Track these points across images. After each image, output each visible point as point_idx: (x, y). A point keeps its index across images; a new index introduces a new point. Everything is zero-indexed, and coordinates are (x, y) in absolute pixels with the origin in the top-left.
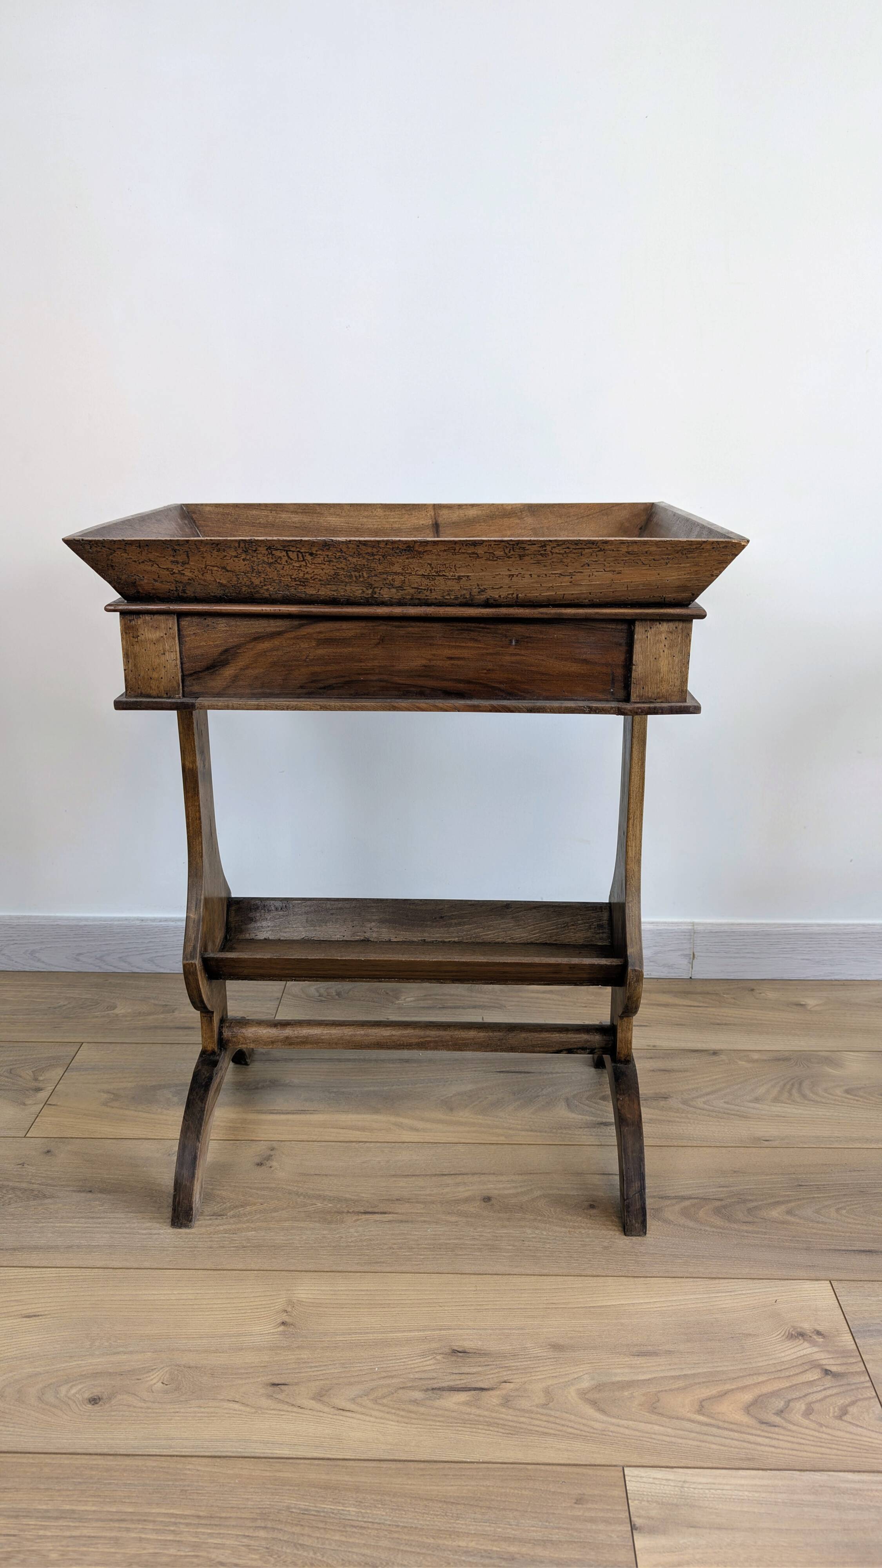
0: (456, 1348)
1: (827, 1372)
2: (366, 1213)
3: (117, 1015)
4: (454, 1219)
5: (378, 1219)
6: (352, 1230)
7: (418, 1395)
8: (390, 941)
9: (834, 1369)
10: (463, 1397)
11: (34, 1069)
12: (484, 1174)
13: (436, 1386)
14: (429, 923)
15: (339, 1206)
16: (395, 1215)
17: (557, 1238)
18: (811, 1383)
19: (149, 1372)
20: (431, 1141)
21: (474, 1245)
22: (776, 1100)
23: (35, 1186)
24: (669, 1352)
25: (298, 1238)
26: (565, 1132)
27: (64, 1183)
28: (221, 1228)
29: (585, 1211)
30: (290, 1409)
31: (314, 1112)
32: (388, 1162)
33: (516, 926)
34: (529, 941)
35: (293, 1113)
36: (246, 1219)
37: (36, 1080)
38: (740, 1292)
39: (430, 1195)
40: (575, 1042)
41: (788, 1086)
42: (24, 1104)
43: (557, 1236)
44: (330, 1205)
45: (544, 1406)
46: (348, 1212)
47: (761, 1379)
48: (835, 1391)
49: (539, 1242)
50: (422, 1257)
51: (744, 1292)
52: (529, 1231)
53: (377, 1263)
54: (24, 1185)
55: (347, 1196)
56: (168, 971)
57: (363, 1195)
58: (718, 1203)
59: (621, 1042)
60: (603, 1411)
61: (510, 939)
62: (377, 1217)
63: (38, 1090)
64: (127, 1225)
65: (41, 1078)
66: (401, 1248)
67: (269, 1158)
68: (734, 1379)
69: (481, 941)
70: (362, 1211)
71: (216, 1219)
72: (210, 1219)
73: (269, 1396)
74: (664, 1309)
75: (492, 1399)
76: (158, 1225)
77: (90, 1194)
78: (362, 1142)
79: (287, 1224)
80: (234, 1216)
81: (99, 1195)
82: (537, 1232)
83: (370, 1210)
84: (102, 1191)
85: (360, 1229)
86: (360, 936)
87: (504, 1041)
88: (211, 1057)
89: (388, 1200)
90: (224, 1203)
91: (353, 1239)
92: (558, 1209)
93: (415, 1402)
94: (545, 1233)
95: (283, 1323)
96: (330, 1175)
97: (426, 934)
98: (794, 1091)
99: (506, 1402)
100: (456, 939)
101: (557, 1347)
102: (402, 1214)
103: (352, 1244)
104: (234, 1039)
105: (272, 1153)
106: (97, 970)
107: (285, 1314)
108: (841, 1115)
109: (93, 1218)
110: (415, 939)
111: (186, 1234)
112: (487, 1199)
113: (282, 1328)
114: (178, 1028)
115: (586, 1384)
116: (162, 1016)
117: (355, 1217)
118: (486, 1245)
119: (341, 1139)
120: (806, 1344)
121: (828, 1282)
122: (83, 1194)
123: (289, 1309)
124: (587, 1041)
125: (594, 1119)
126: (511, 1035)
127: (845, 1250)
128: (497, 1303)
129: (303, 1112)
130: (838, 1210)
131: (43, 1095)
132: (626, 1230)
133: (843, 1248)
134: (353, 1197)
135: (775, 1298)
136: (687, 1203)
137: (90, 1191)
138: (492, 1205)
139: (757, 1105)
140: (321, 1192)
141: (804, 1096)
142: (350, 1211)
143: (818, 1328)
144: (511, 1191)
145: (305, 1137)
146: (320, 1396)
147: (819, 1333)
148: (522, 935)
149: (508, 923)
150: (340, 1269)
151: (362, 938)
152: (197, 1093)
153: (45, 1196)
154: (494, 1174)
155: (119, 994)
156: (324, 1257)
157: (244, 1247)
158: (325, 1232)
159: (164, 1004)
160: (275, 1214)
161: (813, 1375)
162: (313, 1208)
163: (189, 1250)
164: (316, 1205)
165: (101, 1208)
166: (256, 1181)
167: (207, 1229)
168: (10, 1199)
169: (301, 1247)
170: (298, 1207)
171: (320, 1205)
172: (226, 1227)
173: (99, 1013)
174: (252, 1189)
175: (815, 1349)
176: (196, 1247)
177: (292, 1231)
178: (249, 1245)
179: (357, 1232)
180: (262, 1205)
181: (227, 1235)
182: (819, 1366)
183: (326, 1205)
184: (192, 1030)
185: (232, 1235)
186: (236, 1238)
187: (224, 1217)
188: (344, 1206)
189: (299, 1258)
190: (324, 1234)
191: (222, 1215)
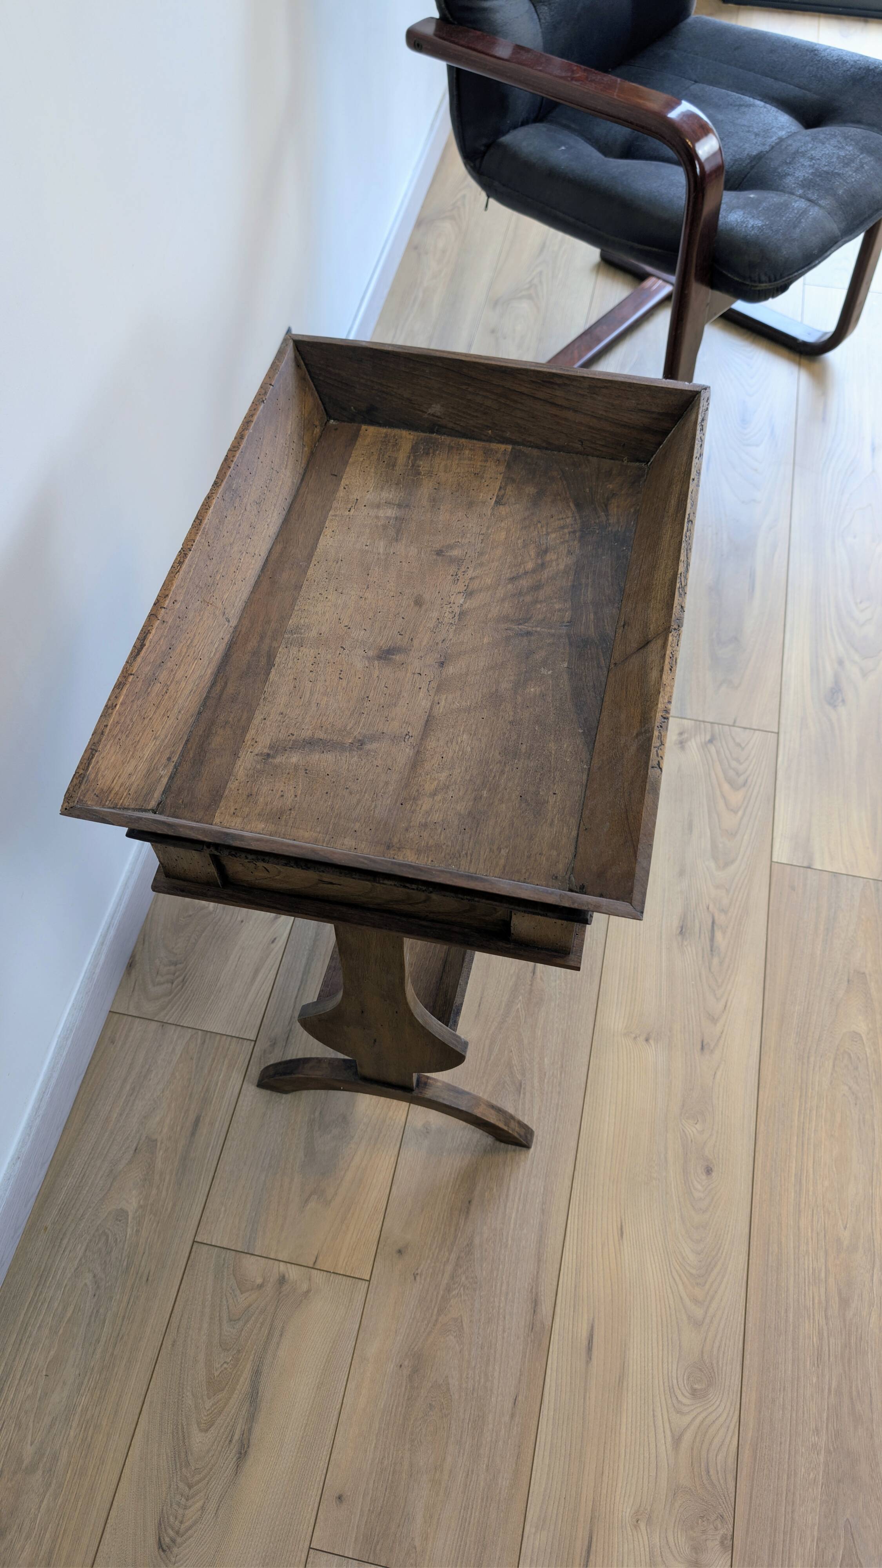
0: (678, 932)
1: (711, 741)
3: (142, 1206)
6: (553, 985)
7: (716, 961)
9: (708, 737)
10: (718, 935)
11: (238, 1292)
13: (709, 949)
15: (523, 991)
19: (685, 1134)
23: (453, 1256)
24: (690, 814)
25: (556, 1025)
27: (453, 1229)
28: (536, 1084)
30: (723, 1039)
36: (528, 1065)
37: (261, 1286)
42: (308, 1291)
44: (520, 998)
45: (728, 891)
46: (531, 985)
47: (713, 774)
48: (724, 743)
54: (449, 1267)
55: (511, 984)
57: (512, 972)
60: (733, 861)
63: (282, 1280)
65: (259, 1281)
68: (712, 787)
71: (524, 1088)
72: (524, 1094)
73: (712, 1052)
75: (721, 919)
77: (474, 1202)
79: (539, 1033)
80: (523, 1075)
81: (477, 1192)
84: (471, 1189)
90: (505, 1082)
91: (563, 984)
93: (721, 963)
95: (647, 1040)
99: (724, 911)
101: (682, 873)
103: (569, 986)
107: (638, 1039)
109: (507, 1195)
113: (652, 1042)
115: (712, 865)
116: (160, 1154)
117: (538, 981)
120: (689, 743)
122: (473, 1208)
123: (633, 1035)
131: (293, 1273)
134: (514, 980)
137: (470, 1202)
140: (503, 1004)
142: (530, 983)
146: (714, 1020)
150: (595, 997)
153: (470, 1244)
155: (90, 1207)
156: (580, 1007)
157: (562, 1066)
158: (553, 1004)
159: (132, 1152)
160: (526, 1042)
161: (713, 749)
162: (521, 1011)
163: (559, 1110)
164: (518, 1009)
165: (495, 1190)
166: (480, 1055)
167: (536, 1095)
168: (467, 1278)
169: (567, 1023)
170: (519, 1023)
171: (519, 1006)
172: (536, 1081)
173: (129, 1230)
174: (490, 1059)
175: (693, 740)
176: (558, 1104)
177: (548, 1029)
178: (560, 1063)
179: (556, 981)
180: (511, 1051)
181: (546, 1081)
182: (706, 744)
183: (520, 1001)
184: (202, 1118)
185: (547, 1076)
186: (551, 1073)
187: (523, 1082)
188: (523, 987)
189: (580, 1025)
190: (555, 1005)
191: (521, 1085)
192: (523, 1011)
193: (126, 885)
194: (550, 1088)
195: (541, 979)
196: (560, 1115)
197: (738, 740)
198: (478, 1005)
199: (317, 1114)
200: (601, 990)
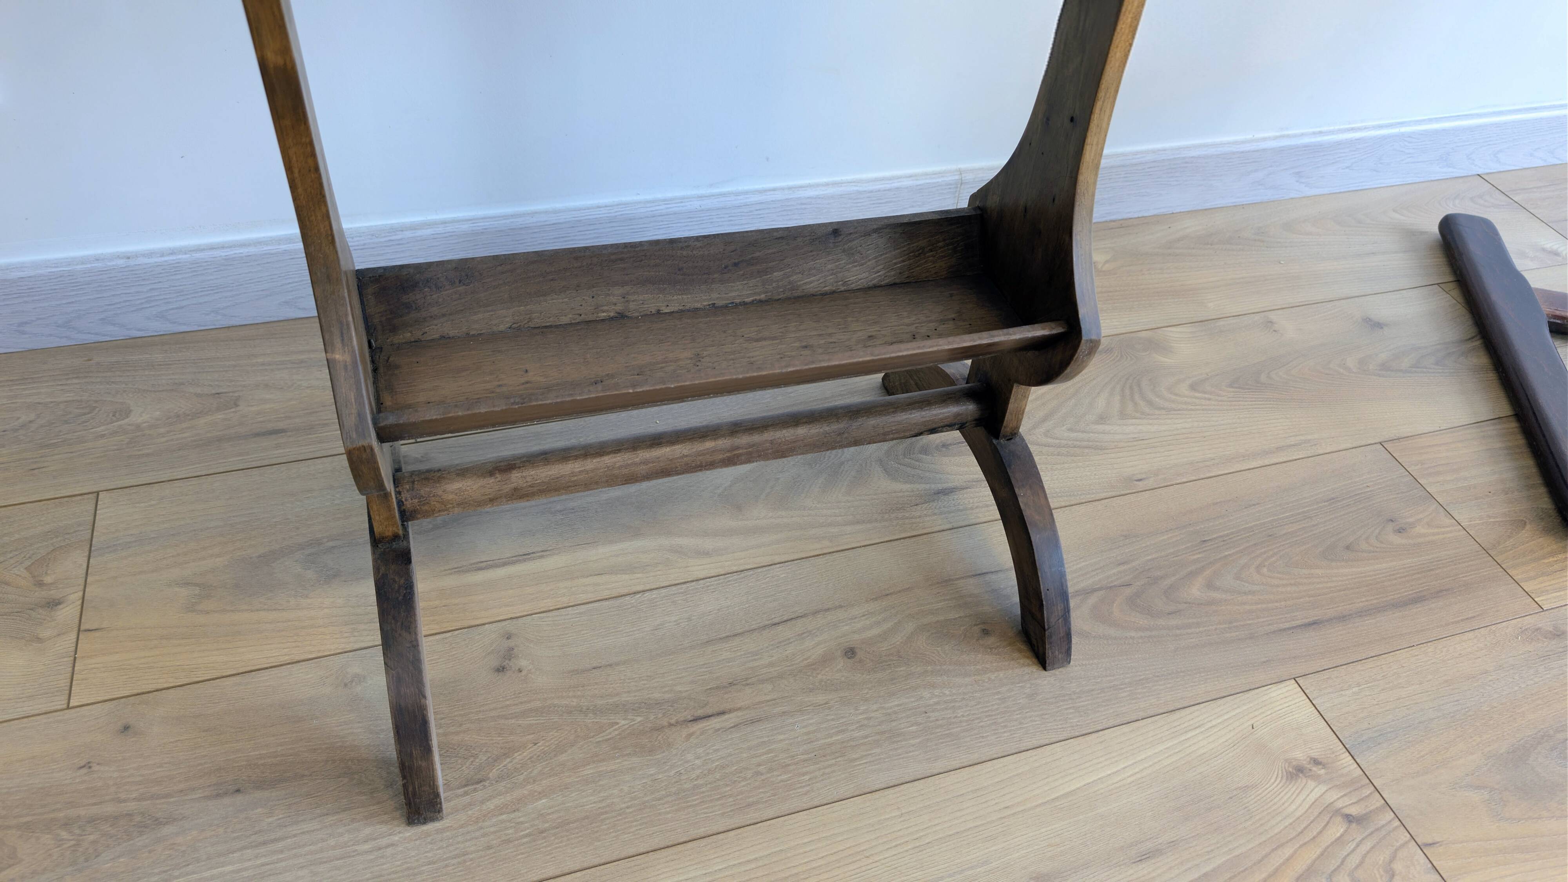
1: (1350, 819)
2: (696, 720)
3: (138, 427)
4: (820, 698)
5: (718, 726)
6: (690, 757)
8: (658, 312)
9: (1354, 811)
11: (28, 563)
12: (828, 610)
14: (716, 276)
15: (652, 717)
16: (740, 713)
17: (966, 697)
18: (1339, 841)
20: (735, 569)
21: (866, 737)
22: (1123, 415)
23: (131, 806)
24: (1173, 844)
25: (616, 792)
26: (900, 515)
27: (182, 786)
28: (491, 805)
29: (981, 642)
31: (543, 554)
32: (689, 619)
33: (850, 263)
34: (871, 284)
35: (513, 563)
36: (522, 777)
37: (40, 584)
38: (1210, 725)
39: (771, 664)
40: (941, 419)
41: (1127, 392)
42: (39, 640)
43: (964, 694)
44: (639, 719)
46: (671, 725)
47: (1288, 851)
48: (1368, 844)
49: (946, 709)
50: (807, 777)
51: (1214, 723)
52: (926, 694)
53: (749, 805)
54: (109, 809)
55: (657, 695)
56: (196, 328)
57: (678, 688)
58: (1128, 591)
59: (1012, 414)
61: (843, 285)
62: (715, 723)
63: (54, 604)
64: (332, 842)
65: (48, 579)
66: (771, 770)
67: (509, 654)
68: (1260, 861)
69: (800, 294)
70: (690, 718)
71: (475, 790)
72: (466, 794)
74: (1138, 776)
76: (384, 828)
77: (239, 799)
78: (639, 592)
79: (589, 771)
80: (500, 778)
81: (258, 794)
82: (937, 692)
83: (700, 712)
84: (261, 785)
85: (700, 751)
86: (607, 311)
87: (846, 435)
88: (395, 545)
89: (718, 688)
90: (475, 756)
91: (698, 772)
92: (947, 647)
94: (947, 692)
96: (617, 664)
97: (715, 295)
98: (1137, 397)
100: (763, 297)
102: (748, 708)
103: (700, 782)
104: (426, 508)
105: (511, 643)
106: (64, 342)
108: (1201, 424)
109: (264, 843)
110: (698, 305)
111: (438, 831)
112: (850, 652)
114: (257, 435)
116: (220, 416)
117: (685, 732)
118: (883, 733)
119: (606, 594)
120: (1311, 784)
121: (1293, 681)
122: (227, 800)
124: (958, 415)
125: (928, 486)
126: (856, 424)
127: (1289, 629)
128: (938, 828)
129: (526, 557)
130: (1258, 568)
131: (68, 613)
132: (1043, 662)
133: (1287, 625)
134: (667, 696)
135: (1250, 723)
136: (1093, 600)
137: (238, 791)
138: (861, 661)
139: (1107, 428)
140: (616, 699)
141: (1150, 403)
142: (673, 721)
143: (1315, 755)
144: (875, 631)
145: (549, 604)
147: (1316, 762)
148: (860, 277)
149: (838, 260)
150: (701, 831)
151: (612, 314)
152: (394, 618)
153: (158, 823)
154: (841, 607)
155: (126, 385)
156: (669, 816)
157: (542, 832)
158: (652, 771)
159: (214, 392)
160: (563, 758)
161: (1338, 829)
162: (616, 730)
163: (455, 861)
164: (618, 723)
165: (270, 820)
166: (508, 703)
167: (470, 812)
168: (94, 842)
169: (628, 807)
170: (592, 734)
171: (623, 722)
172: (498, 801)
173: (102, 428)
174: (507, 719)
175: (1323, 788)
176: (467, 854)
177: (601, 783)
178: (547, 825)
179: (698, 758)
180: (536, 744)
181: (504, 817)
182: (1337, 812)
183: (633, 720)
184: (283, 434)
185: (512, 816)
186: (522, 819)
187: (487, 783)
188: (660, 715)
189: (634, 829)
190: (652, 775)
191: (480, 781)
192: (616, 733)
193: (533, 214)
194: (492, 829)
195: (690, 735)
196: (447, 866)
197: (1398, 866)
198: (594, 665)
199: (331, 544)
200: (720, 836)
